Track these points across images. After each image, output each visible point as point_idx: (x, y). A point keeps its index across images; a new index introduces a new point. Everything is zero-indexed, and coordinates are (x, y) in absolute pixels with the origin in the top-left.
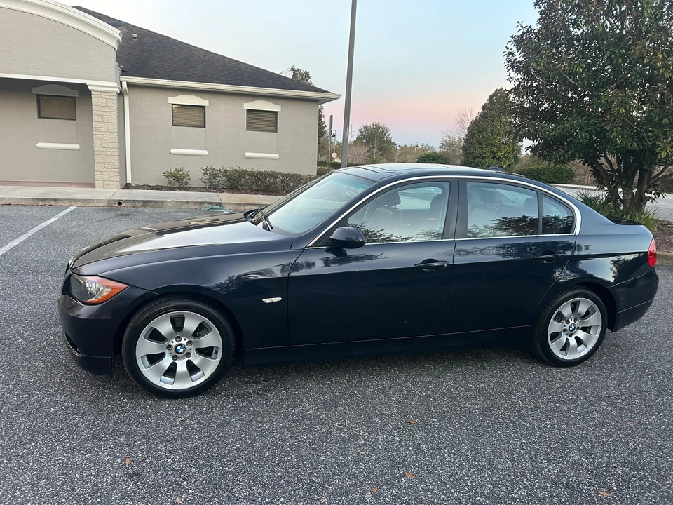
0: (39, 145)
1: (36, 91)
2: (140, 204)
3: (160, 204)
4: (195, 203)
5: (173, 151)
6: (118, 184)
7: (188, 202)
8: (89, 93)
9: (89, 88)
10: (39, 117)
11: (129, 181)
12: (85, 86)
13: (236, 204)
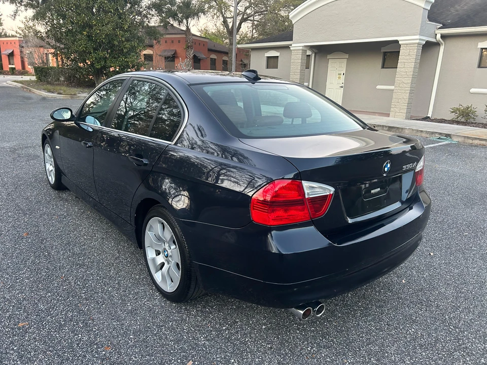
0: (378, 87)
1: (384, 50)
2: (387, 129)
3: (400, 130)
4: (427, 132)
5: (473, 90)
6: (405, 115)
7: (422, 131)
8: (400, 46)
9: (400, 42)
10: (383, 67)
11: (429, 115)
12: (397, 42)
13: (465, 137)
